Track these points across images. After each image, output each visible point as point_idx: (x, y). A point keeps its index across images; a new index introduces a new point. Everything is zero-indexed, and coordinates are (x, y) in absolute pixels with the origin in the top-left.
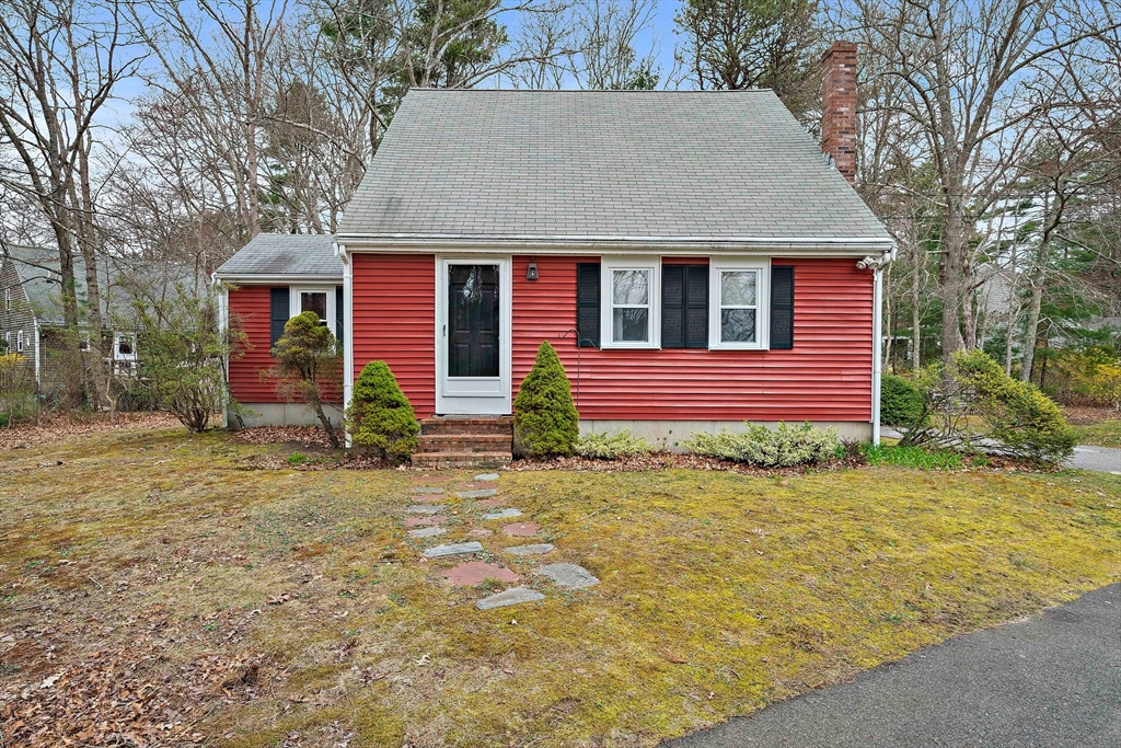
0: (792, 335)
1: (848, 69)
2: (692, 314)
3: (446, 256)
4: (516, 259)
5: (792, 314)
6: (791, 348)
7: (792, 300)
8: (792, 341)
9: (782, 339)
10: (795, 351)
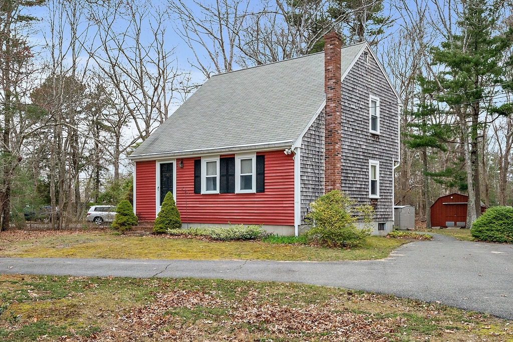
0: (264, 186)
1: (331, 47)
2: (230, 178)
3: (159, 161)
4: (178, 160)
5: (264, 177)
6: (264, 192)
7: (264, 170)
8: (264, 189)
9: (261, 188)
10: (266, 193)
